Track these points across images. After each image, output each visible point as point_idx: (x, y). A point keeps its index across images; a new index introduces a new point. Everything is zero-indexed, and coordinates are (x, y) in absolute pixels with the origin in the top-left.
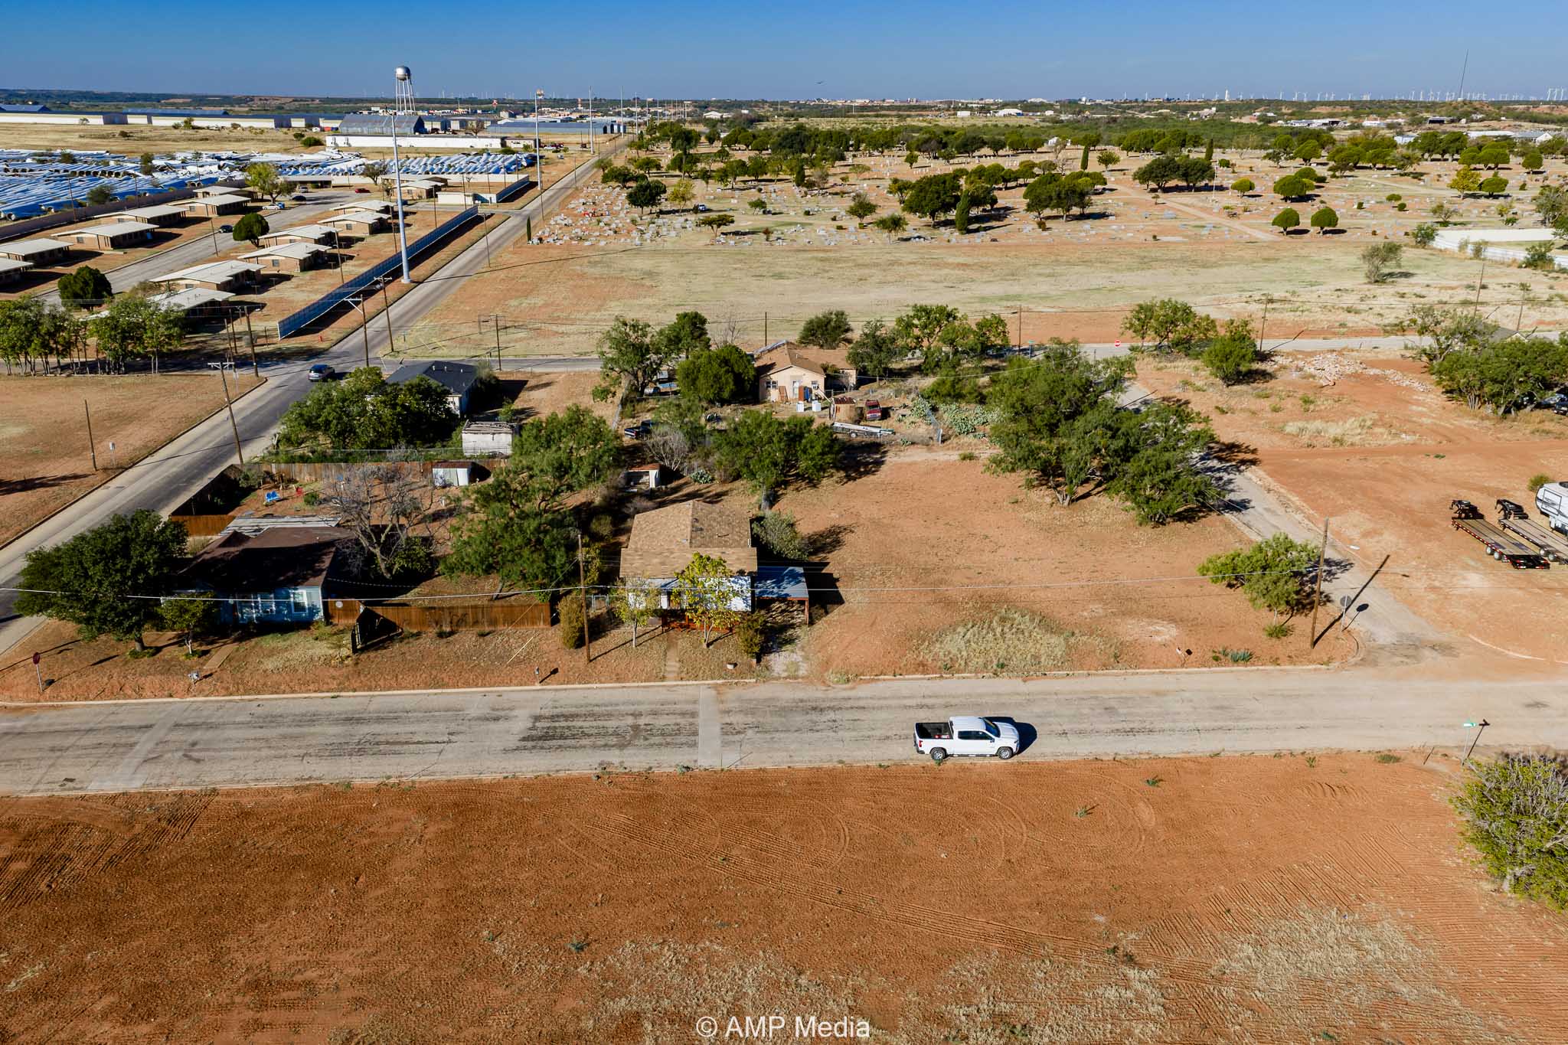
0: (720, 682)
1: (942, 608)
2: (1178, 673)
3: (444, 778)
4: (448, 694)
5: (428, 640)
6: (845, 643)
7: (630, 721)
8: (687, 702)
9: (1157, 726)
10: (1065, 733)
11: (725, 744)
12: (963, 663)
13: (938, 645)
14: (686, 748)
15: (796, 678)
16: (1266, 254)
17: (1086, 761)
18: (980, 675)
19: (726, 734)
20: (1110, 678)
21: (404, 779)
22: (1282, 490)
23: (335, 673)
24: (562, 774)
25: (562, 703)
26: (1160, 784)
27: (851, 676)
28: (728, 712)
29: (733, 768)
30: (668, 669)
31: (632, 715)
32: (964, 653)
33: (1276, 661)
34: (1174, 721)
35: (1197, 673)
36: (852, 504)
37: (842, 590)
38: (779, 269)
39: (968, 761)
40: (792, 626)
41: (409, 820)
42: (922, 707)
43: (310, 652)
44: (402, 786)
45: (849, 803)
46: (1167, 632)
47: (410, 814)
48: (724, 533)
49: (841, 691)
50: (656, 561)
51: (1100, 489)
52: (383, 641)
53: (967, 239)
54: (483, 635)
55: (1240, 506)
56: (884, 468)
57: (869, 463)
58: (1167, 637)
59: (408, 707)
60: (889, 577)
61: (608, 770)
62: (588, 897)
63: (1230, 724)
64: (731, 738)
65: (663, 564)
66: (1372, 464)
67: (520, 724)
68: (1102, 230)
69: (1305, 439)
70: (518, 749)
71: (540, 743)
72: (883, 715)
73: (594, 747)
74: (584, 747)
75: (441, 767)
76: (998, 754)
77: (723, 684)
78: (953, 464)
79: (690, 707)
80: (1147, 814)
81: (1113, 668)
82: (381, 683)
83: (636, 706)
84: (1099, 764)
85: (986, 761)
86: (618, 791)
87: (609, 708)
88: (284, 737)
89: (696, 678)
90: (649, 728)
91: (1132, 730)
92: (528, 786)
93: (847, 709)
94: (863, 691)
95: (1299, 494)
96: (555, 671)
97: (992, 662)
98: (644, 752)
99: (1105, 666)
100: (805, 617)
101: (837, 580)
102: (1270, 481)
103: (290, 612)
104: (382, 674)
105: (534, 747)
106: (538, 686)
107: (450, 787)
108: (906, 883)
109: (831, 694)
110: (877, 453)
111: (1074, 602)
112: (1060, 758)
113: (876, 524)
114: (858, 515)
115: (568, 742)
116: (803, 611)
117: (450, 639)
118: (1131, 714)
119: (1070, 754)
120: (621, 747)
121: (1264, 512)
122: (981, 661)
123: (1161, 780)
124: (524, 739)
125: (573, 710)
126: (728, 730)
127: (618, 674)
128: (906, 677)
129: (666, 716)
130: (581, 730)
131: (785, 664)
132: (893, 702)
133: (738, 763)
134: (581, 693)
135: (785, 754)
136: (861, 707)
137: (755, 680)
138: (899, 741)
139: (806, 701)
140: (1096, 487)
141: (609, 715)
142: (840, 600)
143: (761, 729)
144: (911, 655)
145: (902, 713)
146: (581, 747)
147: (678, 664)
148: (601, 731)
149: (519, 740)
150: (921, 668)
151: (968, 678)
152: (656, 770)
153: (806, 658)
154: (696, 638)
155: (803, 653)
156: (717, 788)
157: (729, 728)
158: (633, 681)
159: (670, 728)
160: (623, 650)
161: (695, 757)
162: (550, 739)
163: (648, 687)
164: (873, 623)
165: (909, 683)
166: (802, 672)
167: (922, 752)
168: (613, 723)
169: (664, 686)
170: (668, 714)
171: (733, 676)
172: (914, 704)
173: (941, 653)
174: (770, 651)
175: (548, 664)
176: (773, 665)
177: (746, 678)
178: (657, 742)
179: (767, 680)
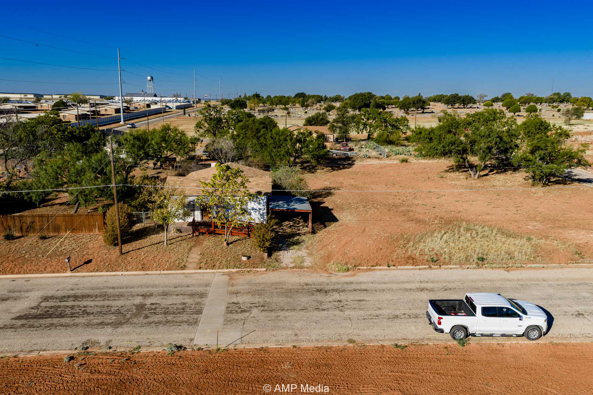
0: (234, 270)
1: (416, 224)
7: (138, 300)
8: (200, 285)
11: (227, 322)
12: (447, 257)
14: (185, 326)
15: (302, 268)
18: (465, 267)
19: (231, 312)
25: (81, 286)
27: (352, 266)
28: (237, 293)
29: (231, 347)
30: (189, 260)
31: (143, 295)
32: (446, 250)
36: (337, 179)
37: (336, 214)
39: (493, 342)
40: (299, 234)
49: (343, 278)
51: (494, 173)
56: (354, 166)
57: (345, 165)
60: (369, 208)
61: (88, 350)
64: (235, 316)
67: (27, 303)
70: (4, 327)
71: (32, 322)
73: (88, 325)
74: (77, 325)
76: (526, 335)
77: (237, 272)
78: (396, 164)
79: (200, 289)
81: (582, 262)
83: (150, 289)
87: (124, 290)
89: (213, 267)
90: (153, 307)
93: (350, 291)
94: (364, 278)
96: (90, 261)
97: (472, 256)
98: (138, 330)
100: (309, 229)
101: (332, 209)
105: (23, 325)
109: (334, 279)
110: (349, 161)
113: (355, 186)
114: (342, 183)
115: (63, 321)
116: (307, 225)
120: (117, 325)
122: (462, 255)
124: (19, 318)
125: (87, 292)
126: (233, 309)
127: (144, 264)
128: (399, 267)
129: (175, 297)
130: (83, 309)
131: (292, 258)
132: (394, 286)
133: (237, 342)
134: (105, 279)
135: (290, 332)
136: (364, 290)
137: (265, 269)
138: (410, 320)
139: (311, 285)
140: (490, 172)
141: (120, 296)
142: (335, 220)
143: (266, 308)
144: (400, 252)
145: (407, 293)
146: (74, 325)
147: (199, 257)
148: (104, 310)
149: (13, 319)
150: (411, 261)
151: (454, 268)
152: (143, 350)
153: (310, 254)
154: (219, 239)
155: (308, 251)
156: (207, 372)
157: (234, 307)
158: (156, 270)
159: (175, 307)
160: (155, 247)
161: (191, 336)
162: (46, 318)
163: (168, 274)
164: (364, 231)
165: (403, 272)
166: (308, 262)
167: (442, 331)
168: (119, 303)
169: (183, 274)
170: (177, 295)
171: (245, 265)
172: (414, 288)
173: (426, 250)
174: (280, 249)
175: (84, 257)
176: (282, 258)
177: (257, 267)
178: (156, 320)
179: (275, 269)
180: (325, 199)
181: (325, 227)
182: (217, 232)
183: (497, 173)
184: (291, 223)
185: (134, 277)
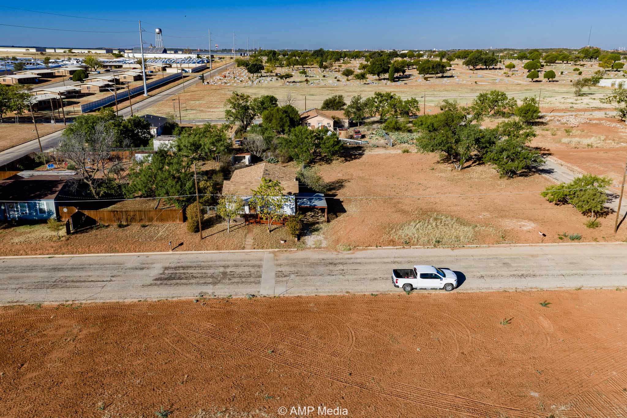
0: (276, 250)
1: (401, 214)
2: (541, 246)
3: (102, 301)
4: (117, 256)
5: (113, 229)
6: (348, 230)
7: (222, 270)
8: (256, 260)
9: (538, 273)
10: (482, 277)
11: (277, 282)
12: (416, 240)
13: (401, 231)
14: (253, 284)
15: (320, 248)
16: (526, 88)
17: (499, 293)
18: (426, 247)
19: (278, 277)
20: (502, 249)
21: (76, 302)
22: (568, 165)
23: (54, 245)
24: (174, 299)
25: (183, 261)
26: (549, 305)
27: (353, 247)
28: (280, 265)
29: (281, 295)
30: (246, 243)
31: (223, 266)
32: (416, 235)
33: (596, 240)
34: (547, 270)
35: (551, 246)
36: (349, 171)
37: (345, 206)
38: (311, 93)
39: (426, 292)
40: (318, 223)
41: (71, 326)
42: (394, 263)
43: (43, 234)
44: (73, 306)
45: (354, 316)
46: (529, 226)
47: (73, 323)
48: (281, 176)
49: (346, 255)
50: (242, 187)
51: (476, 164)
52: (88, 229)
53: (394, 83)
54: (144, 226)
55: (549, 172)
56: (364, 156)
57: (356, 155)
58: (530, 228)
59: (91, 262)
60: (370, 201)
61: (204, 297)
62: (178, 377)
63: (582, 272)
64: (281, 279)
65: (246, 189)
66: (611, 155)
67: (156, 271)
68: (453, 81)
69: (573, 145)
70: (151, 285)
71: (165, 282)
72: (372, 267)
73: (198, 284)
74: (192, 284)
75: (102, 295)
76: (444, 288)
77: (278, 251)
78: (399, 154)
79: (258, 263)
80: (546, 323)
81: (503, 243)
82: (80, 250)
83: (226, 262)
84: (507, 294)
85: (437, 292)
86: (208, 309)
87: (210, 263)
88: (11, 278)
89: (263, 248)
90: (232, 273)
91: (522, 275)
92: (152, 306)
93: (350, 264)
94: (359, 255)
95: (578, 166)
96: (182, 244)
97: (432, 240)
98: (227, 287)
99: (498, 242)
100: (325, 219)
101: (342, 202)
102: (560, 161)
103: (37, 214)
104: (81, 245)
105: (161, 284)
106: (171, 252)
107: (103, 307)
108: (395, 368)
109: (340, 256)
110: (360, 150)
111: (473, 212)
112: (483, 291)
113: (362, 178)
114: (352, 175)
115: (182, 281)
116: (324, 216)
117: (126, 228)
118: (520, 266)
119: (489, 288)
120: (214, 284)
121: (562, 174)
122: (426, 239)
123: (549, 303)
124: (156, 280)
125: (189, 264)
126: (280, 275)
127: (218, 246)
128: (383, 247)
129: (243, 267)
130: (191, 275)
131: (314, 241)
132: (377, 260)
133: (284, 293)
134: (195, 255)
135: (313, 288)
136: (359, 263)
137: (296, 249)
138: (383, 281)
139: (326, 260)
140: (473, 163)
141: (210, 267)
142: (344, 211)
143: (299, 274)
144: (385, 237)
145: (384, 265)
146: (190, 284)
147: (252, 241)
148: (203, 275)
149: (153, 280)
150: (392, 243)
151: (419, 248)
152: (234, 297)
153: (326, 238)
154: (264, 228)
155: (324, 236)
156: (270, 307)
157: (280, 274)
158: (226, 250)
159: (245, 274)
160: (222, 233)
161: (258, 290)
162: (172, 280)
163: (235, 252)
164: (363, 221)
165: (385, 251)
166: (324, 245)
167: (398, 287)
168: (211, 271)
169: (244, 252)
170: (244, 266)
171: (283, 247)
172: (390, 261)
173: (403, 235)
174: (305, 235)
175: (178, 241)
176: (307, 242)
177: (291, 248)
178: (236, 281)
179: (303, 249)
180: (338, 192)
181: (337, 217)
182: (262, 222)
183: (479, 164)
184: (313, 214)
185: (213, 254)
